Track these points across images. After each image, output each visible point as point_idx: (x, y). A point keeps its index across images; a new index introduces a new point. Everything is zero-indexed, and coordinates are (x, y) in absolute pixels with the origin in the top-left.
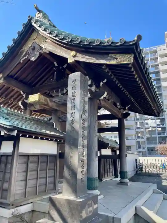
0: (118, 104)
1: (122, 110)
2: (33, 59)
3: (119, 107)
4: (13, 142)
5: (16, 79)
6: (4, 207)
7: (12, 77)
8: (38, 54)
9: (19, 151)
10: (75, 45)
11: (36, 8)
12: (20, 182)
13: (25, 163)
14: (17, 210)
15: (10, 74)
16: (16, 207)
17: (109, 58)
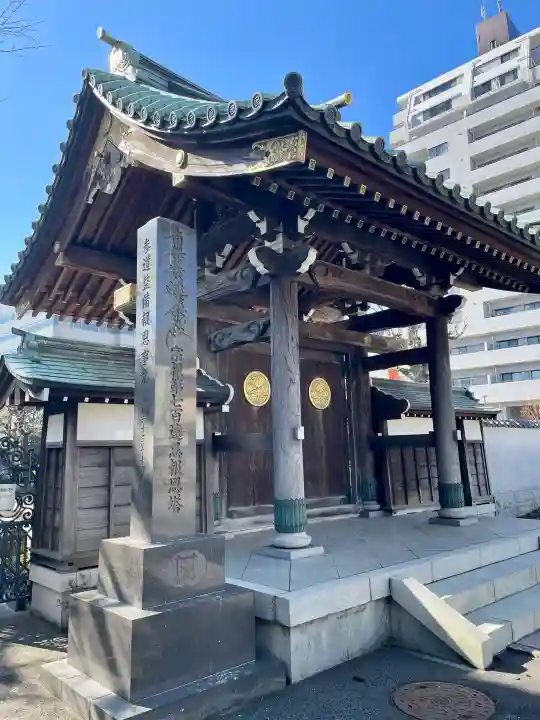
0: (416, 271)
1: (435, 291)
2: (109, 189)
3: (423, 280)
4: (62, 415)
5: (101, 247)
6: (54, 569)
7: (86, 244)
8: (116, 172)
9: (80, 437)
10: (191, 133)
11: (104, 37)
12: (93, 511)
13: (100, 465)
14: (83, 576)
15: (80, 237)
16: (80, 569)
17: (252, 155)
